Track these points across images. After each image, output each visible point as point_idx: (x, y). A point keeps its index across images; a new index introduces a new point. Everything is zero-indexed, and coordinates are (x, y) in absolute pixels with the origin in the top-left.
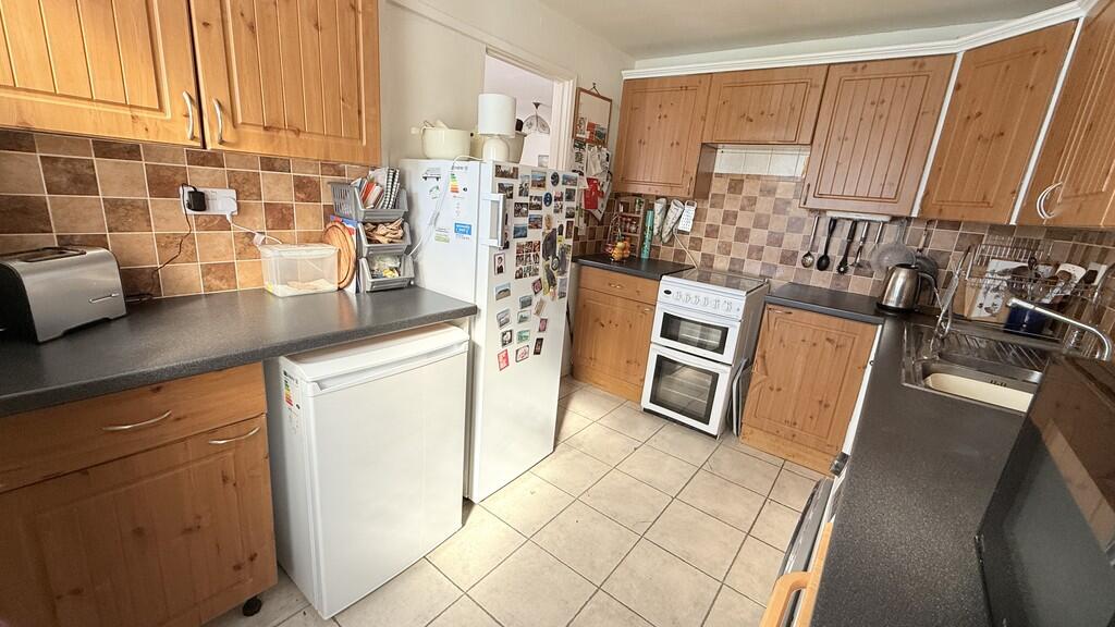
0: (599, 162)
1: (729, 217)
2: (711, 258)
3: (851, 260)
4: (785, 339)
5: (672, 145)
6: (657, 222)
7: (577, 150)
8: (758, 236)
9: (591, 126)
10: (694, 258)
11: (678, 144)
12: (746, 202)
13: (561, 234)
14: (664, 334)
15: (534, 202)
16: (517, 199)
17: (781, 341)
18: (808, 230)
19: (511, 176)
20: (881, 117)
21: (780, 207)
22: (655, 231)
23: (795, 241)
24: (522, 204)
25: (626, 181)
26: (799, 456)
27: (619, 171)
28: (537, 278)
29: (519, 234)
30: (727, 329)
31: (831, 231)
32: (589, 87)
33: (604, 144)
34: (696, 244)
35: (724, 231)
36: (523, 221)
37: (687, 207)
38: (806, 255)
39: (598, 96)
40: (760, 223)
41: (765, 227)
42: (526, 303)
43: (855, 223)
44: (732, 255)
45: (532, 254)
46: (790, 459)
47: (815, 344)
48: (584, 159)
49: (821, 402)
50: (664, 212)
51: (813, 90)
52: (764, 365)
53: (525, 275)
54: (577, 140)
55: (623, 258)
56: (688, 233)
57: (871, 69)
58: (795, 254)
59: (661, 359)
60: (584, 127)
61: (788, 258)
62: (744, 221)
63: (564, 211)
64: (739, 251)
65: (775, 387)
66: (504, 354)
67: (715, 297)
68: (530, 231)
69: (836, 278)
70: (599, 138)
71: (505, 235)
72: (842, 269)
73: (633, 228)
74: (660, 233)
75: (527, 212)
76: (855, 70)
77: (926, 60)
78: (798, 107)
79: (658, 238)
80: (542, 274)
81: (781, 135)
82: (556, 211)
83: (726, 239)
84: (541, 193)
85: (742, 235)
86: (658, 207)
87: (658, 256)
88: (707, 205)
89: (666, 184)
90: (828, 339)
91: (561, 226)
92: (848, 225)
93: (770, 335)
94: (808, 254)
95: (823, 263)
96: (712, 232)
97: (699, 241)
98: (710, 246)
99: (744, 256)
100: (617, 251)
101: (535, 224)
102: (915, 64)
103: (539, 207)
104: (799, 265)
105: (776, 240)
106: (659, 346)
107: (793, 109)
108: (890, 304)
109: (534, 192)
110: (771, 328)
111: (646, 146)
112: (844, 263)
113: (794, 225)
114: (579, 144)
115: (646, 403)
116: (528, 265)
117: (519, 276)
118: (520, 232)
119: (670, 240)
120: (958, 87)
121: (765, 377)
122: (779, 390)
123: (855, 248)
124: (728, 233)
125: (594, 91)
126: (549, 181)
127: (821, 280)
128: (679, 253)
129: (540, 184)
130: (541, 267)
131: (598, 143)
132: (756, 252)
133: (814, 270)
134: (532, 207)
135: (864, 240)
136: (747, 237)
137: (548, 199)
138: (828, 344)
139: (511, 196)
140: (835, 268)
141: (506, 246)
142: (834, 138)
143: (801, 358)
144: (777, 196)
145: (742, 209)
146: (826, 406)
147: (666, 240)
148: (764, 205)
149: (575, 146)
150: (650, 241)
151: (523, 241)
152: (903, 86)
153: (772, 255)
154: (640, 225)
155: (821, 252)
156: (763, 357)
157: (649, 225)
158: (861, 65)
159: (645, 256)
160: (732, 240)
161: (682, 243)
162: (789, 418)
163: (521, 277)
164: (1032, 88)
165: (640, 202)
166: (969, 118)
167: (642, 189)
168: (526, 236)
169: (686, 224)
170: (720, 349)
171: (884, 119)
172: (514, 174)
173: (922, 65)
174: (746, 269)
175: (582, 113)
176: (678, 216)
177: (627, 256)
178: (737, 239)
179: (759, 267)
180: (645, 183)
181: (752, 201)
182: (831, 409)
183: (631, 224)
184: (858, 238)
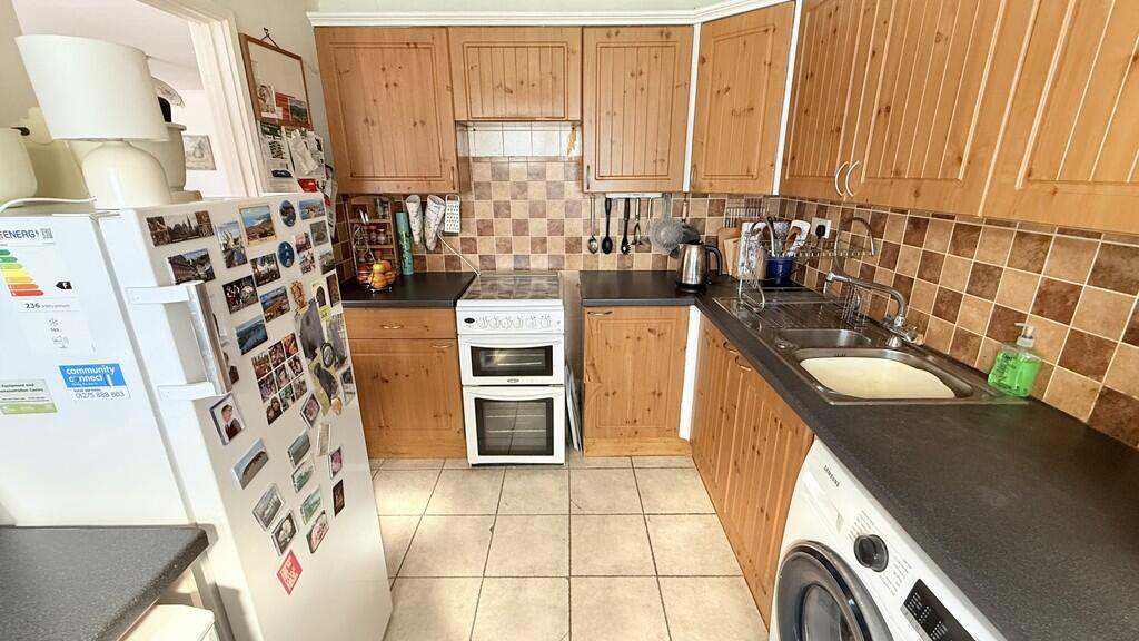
0: (308, 153)
1: (501, 209)
2: (492, 260)
3: (630, 239)
4: (611, 342)
5: (415, 124)
6: (416, 226)
7: (269, 139)
8: (538, 227)
9: (281, 99)
10: (470, 263)
11: (423, 123)
12: (516, 190)
13: (323, 303)
14: (477, 372)
15: (262, 269)
16: (225, 275)
17: (607, 343)
18: (585, 213)
19: (197, 233)
20: (642, 90)
21: (555, 191)
22: (417, 239)
23: (575, 227)
24: (239, 283)
25: (356, 177)
26: (641, 447)
27: (343, 165)
28: (307, 396)
29: (250, 342)
30: (551, 347)
31: (608, 212)
32: (260, 35)
33: (308, 126)
34: (469, 246)
35: (499, 226)
36: (253, 313)
37: (448, 203)
38: (591, 241)
39: (277, 49)
40: (537, 211)
41: (543, 215)
42: (298, 453)
43: (628, 200)
44: (514, 253)
45: (286, 363)
46: (635, 453)
47: (639, 339)
48: (285, 150)
49: (654, 393)
50: (421, 213)
51: (572, 57)
52: (595, 373)
53: (286, 406)
54: (264, 122)
55: (388, 286)
56: (456, 234)
57: (625, 36)
58: (579, 240)
59: (479, 403)
60: (271, 100)
61: (573, 246)
62: (519, 210)
63: (318, 263)
64: (521, 245)
65: (610, 392)
66: (289, 564)
67: (529, 315)
68: (272, 327)
69: (620, 258)
70: (298, 117)
71: (222, 358)
72: (624, 249)
73: (382, 238)
74: (423, 240)
75: (254, 294)
76: (609, 35)
77: (671, 29)
78: (560, 76)
79: (421, 247)
80: (313, 386)
81: (548, 110)
82: (306, 270)
83: (504, 236)
84: (270, 247)
85: (520, 228)
86: (413, 207)
87: (425, 268)
88: (471, 198)
89: (419, 178)
90: (650, 330)
91: (320, 291)
92: (622, 205)
93: (595, 340)
94: (592, 240)
95: (607, 246)
96: (485, 229)
97: (471, 242)
98: (486, 246)
99: (528, 251)
100: (376, 276)
101: (276, 307)
102: (662, 33)
103: (274, 275)
104: (585, 251)
105: (557, 228)
106: (474, 388)
107: (555, 78)
108: (689, 282)
109: (256, 250)
110: (594, 332)
111: (376, 127)
112: (625, 242)
113: (571, 210)
114: (270, 128)
115: (474, 457)
116: (285, 386)
117: (275, 413)
118: (250, 337)
119: (437, 246)
120: (702, 60)
121: (598, 385)
122: (614, 393)
123: (631, 226)
124: (503, 227)
125: (267, 41)
126: (278, 220)
127: (608, 263)
128: (451, 260)
129: (265, 231)
130: (308, 377)
131: (297, 124)
132: (540, 244)
133: (600, 254)
134: (261, 279)
135: (638, 217)
136: (526, 229)
137: (286, 254)
138: (651, 335)
139: (210, 276)
140: (619, 247)
141: (234, 376)
142: (603, 114)
143: (629, 355)
144: (548, 179)
145: (514, 197)
146: (660, 395)
147: (432, 248)
148: (537, 191)
149: (264, 132)
150: (410, 251)
151: (262, 350)
152: (656, 57)
153: (557, 245)
154: (391, 232)
155: (603, 234)
156: (593, 365)
157: (403, 231)
158: (613, 31)
159: (408, 271)
160: (510, 235)
161: (453, 247)
162: (629, 417)
163: (278, 413)
164: (770, 64)
165: (382, 203)
166: (719, 92)
167: (387, 187)
168: (266, 338)
169: (452, 225)
170: (548, 371)
171: (645, 92)
172: (202, 226)
173: (668, 36)
174: (533, 266)
175: (260, 78)
176: (441, 215)
177: (391, 281)
178: (515, 233)
179: (546, 261)
180: (388, 178)
181: (523, 187)
182: (664, 397)
183: (378, 233)
184: (632, 216)
